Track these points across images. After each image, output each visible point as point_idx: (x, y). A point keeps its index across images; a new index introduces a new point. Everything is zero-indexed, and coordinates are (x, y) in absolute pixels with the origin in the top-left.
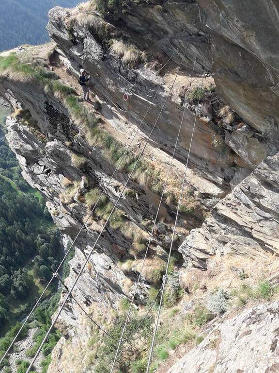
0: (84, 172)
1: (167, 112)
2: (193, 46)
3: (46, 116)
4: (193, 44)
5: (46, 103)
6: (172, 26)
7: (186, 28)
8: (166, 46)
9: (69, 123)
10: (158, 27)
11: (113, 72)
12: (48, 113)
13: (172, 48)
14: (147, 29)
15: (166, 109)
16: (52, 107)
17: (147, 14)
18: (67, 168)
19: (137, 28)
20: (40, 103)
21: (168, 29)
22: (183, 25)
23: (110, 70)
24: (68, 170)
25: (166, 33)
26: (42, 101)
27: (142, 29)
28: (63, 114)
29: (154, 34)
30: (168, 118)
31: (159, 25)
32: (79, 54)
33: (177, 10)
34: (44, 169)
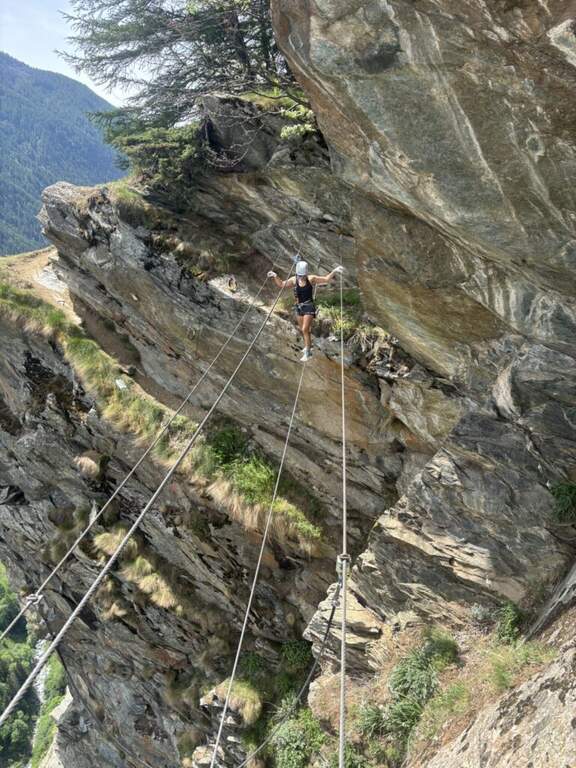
0: (96, 490)
1: (272, 356)
2: (314, 239)
3: (23, 381)
4: (315, 236)
5: (28, 354)
6: (275, 206)
7: (301, 210)
8: (266, 241)
9: (70, 390)
10: (251, 210)
11: (166, 289)
12: (27, 374)
13: (275, 244)
14: (230, 215)
15: (269, 350)
16: (38, 361)
17: (230, 189)
18: (61, 486)
19: (212, 215)
20: (12, 356)
21: (270, 214)
22: (294, 204)
23: (160, 287)
24: (62, 488)
25: (265, 220)
26: (18, 351)
27: (221, 216)
28: (61, 375)
29: (244, 223)
30: (272, 368)
31: (252, 207)
32: (100, 262)
33: (285, 179)
34: (9, 493)
